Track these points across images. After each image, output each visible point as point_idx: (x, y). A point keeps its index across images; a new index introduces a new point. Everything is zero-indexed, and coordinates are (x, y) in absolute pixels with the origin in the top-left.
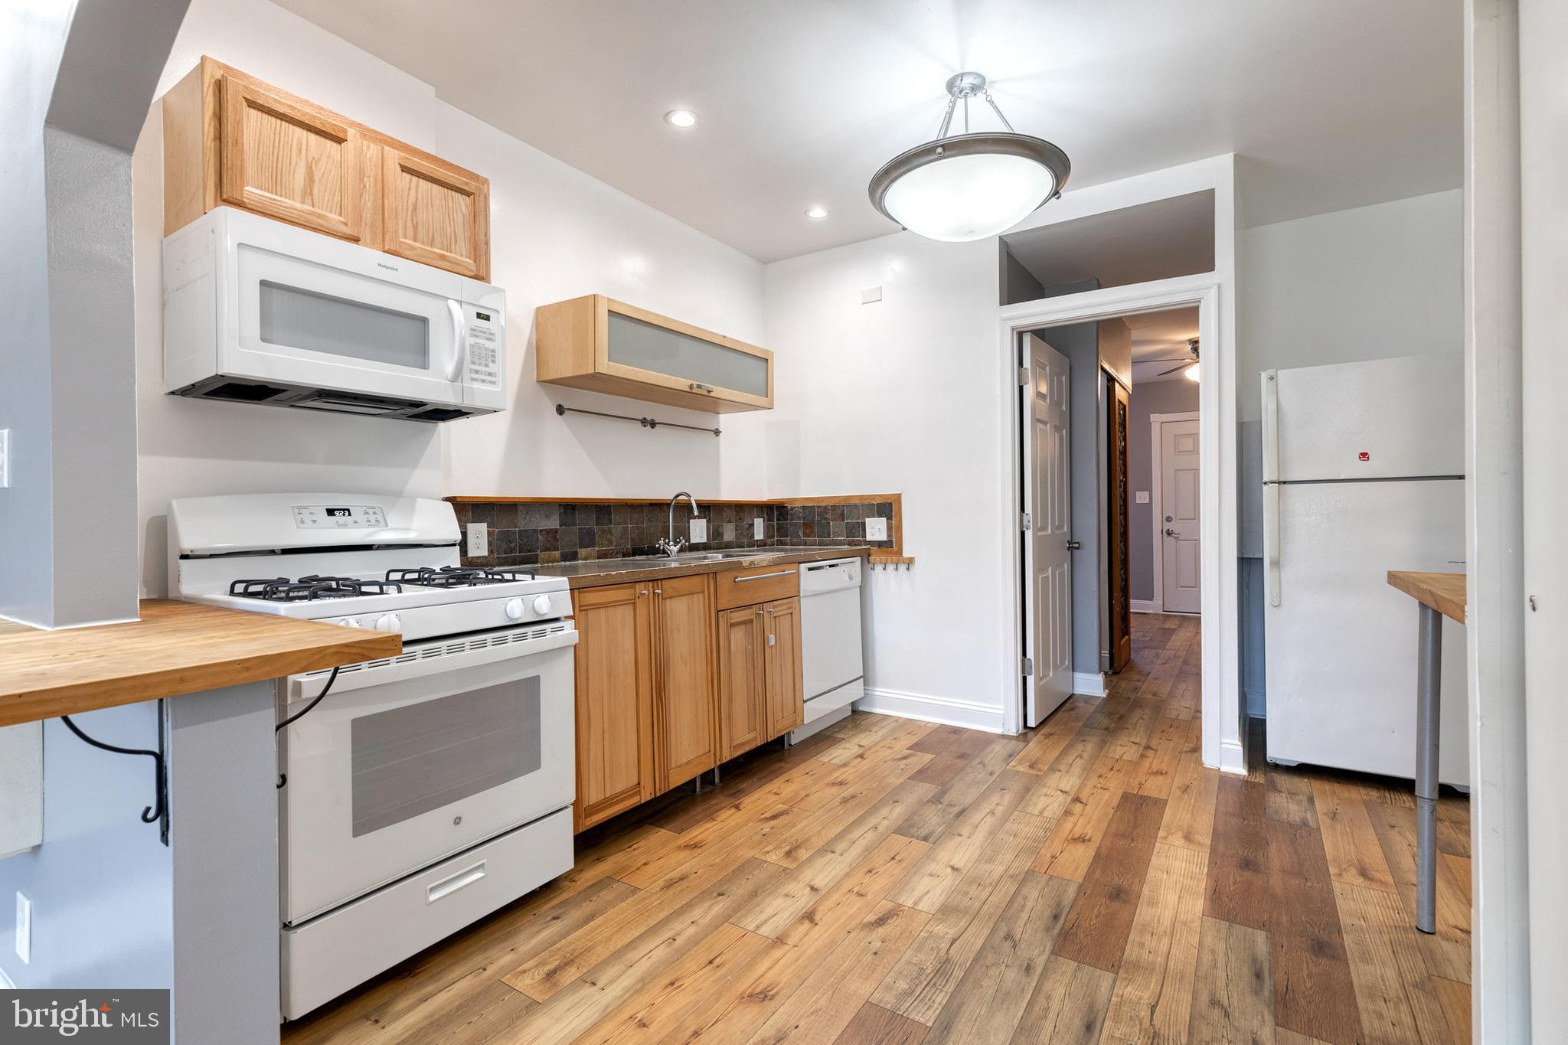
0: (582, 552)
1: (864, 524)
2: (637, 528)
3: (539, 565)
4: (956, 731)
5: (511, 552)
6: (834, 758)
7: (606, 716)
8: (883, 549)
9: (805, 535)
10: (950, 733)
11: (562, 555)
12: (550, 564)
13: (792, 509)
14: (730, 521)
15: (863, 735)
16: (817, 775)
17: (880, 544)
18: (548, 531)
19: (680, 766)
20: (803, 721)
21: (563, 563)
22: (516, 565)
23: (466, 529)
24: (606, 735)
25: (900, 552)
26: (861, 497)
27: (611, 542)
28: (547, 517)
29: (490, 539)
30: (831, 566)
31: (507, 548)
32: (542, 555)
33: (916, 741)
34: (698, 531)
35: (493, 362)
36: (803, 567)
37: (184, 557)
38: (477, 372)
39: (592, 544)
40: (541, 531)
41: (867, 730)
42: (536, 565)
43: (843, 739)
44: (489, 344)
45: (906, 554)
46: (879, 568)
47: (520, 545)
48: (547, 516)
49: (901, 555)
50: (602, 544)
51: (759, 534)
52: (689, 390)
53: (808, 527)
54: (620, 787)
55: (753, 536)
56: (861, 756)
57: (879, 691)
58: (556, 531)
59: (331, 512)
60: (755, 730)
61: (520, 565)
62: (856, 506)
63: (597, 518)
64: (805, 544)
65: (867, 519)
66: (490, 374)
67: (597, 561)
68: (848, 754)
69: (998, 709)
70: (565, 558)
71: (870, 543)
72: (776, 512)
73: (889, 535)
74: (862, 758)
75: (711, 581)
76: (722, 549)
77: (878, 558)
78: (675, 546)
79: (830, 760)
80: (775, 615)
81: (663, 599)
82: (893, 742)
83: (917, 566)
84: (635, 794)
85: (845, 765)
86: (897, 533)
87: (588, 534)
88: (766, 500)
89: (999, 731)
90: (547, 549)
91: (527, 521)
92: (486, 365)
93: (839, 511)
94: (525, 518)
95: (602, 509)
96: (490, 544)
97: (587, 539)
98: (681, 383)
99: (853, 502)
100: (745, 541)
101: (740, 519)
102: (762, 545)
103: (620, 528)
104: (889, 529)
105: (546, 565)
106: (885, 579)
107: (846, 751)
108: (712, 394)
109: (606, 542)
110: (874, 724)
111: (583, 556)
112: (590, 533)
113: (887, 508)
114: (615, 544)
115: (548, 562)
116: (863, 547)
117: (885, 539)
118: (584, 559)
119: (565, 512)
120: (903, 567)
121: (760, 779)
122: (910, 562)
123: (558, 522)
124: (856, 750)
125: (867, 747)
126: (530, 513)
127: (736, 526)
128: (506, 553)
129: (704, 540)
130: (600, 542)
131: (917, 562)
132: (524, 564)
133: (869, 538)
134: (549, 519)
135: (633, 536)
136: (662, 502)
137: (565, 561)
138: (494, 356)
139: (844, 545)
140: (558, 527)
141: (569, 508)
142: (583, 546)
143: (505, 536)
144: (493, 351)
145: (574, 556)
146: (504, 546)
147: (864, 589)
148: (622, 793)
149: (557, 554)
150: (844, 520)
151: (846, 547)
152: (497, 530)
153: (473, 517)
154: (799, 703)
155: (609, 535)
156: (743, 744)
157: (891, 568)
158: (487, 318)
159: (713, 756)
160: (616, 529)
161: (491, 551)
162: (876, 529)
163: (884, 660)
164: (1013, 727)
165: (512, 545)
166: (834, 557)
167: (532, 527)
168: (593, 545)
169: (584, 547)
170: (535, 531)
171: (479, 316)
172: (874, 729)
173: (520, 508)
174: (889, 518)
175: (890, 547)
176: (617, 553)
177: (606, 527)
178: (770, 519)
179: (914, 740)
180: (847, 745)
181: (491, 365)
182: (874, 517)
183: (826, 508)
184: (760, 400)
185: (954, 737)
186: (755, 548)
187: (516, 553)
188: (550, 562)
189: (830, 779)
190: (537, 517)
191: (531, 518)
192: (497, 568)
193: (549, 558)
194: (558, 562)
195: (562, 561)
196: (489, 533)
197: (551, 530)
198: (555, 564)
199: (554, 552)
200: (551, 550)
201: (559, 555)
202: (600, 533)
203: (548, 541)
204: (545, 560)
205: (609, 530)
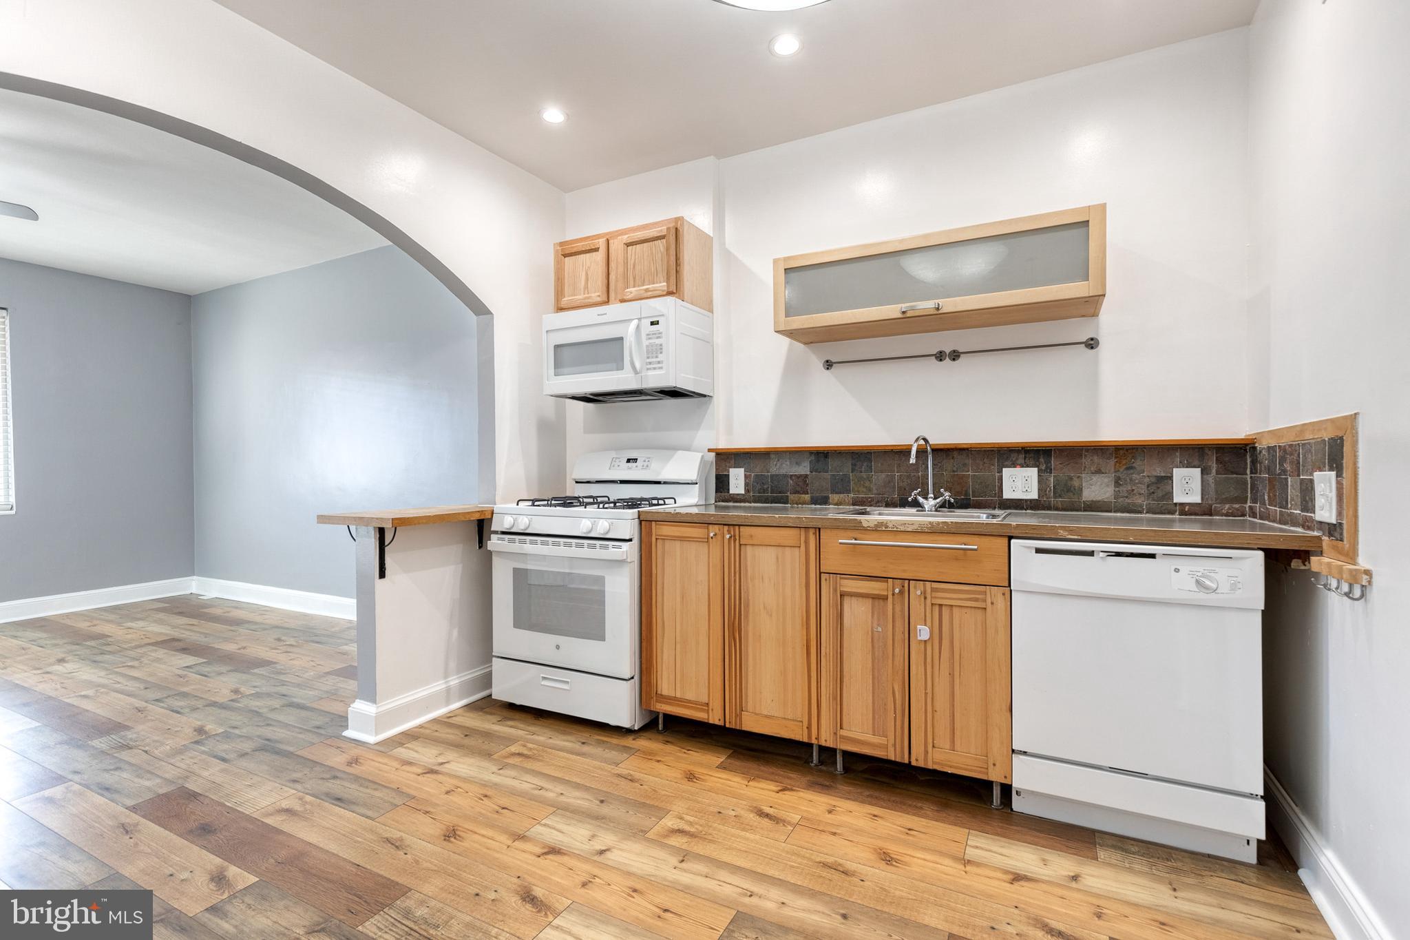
0: (834, 497)
3: (789, 505)
5: (764, 493)
9: (1270, 500)
11: (812, 498)
12: (800, 506)
14: (1099, 472)
18: (799, 477)
21: (813, 506)
22: (769, 503)
23: (729, 472)
27: (870, 490)
29: (747, 481)
31: (763, 489)
32: (792, 497)
34: (1020, 482)
36: (1029, 546)
37: (577, 482)
39: (845, 491)
40: (791, 475)
42: (787, 505)
47: (772, 487)
48: (797, 463)
50: (858, 492)
51: (1186, 495)
53: (1272, 486)
55: (1168, 497)
58: (806, 476)
59: (629, 461)
61: (772, 503)
63: (854, 465)
66: (661, 363)
67: (845, 507)
70: (814, 501)
76: (1079, 511)
78: (936, 499)
87: (842, 481)
90: (797, 492)
91: (777, 467)
94: (776, 465)
95: (861, 457)
96: (746, 485)
97: (841, 486)
100: (1144, 503)
101: (1130, 469)
102: (1196, 511)
103: (883, 476)
105: (796, 506)
109: (865, 490)
111: (835, 502)
112: (845, 480)
115: (797, 504)
118: (834, 504)
119: (818, 461)
123: (809, 469)
126: (781, 460)
127: (1118, 479)
128: (759, 493)
129: (1034, 496)
130: (856, 489)
132: (776, 503)
134: (799, 465)
135: (901, 484)
137: (815, 504)
140: (808, 473)
141: (821, 456)
142: (834, 492)
143: (757, 480)
145: (824, 501)
146: (758, 487)
149: (807, 497)
152: (754, 474)
153: (735, 464)
155: (867, 484)
160: (878, 478)
161: (747, 491)
165: (766, 486)
167: (783, 472)
168: (848, 492)
169: (837, 493)
170: (785, 476)
173: (772, 456)
177: (864, 475)
178: (1229, 470)
187: (769, 494)
188: (800, 504)
190: (788, 463)
191: (782, 464)
192: (753, 504)
193: (799, 500)
194: (808, 504)
195: (812, 504)
196: (746, 477)
197: (801, 476)
198: (804, 506)
199: (803, 496)
200: (801, 494)
201: (809, 498)
202: (856, 480)
203: (798, 485)
204: (795, 502)
205: (868, 478)
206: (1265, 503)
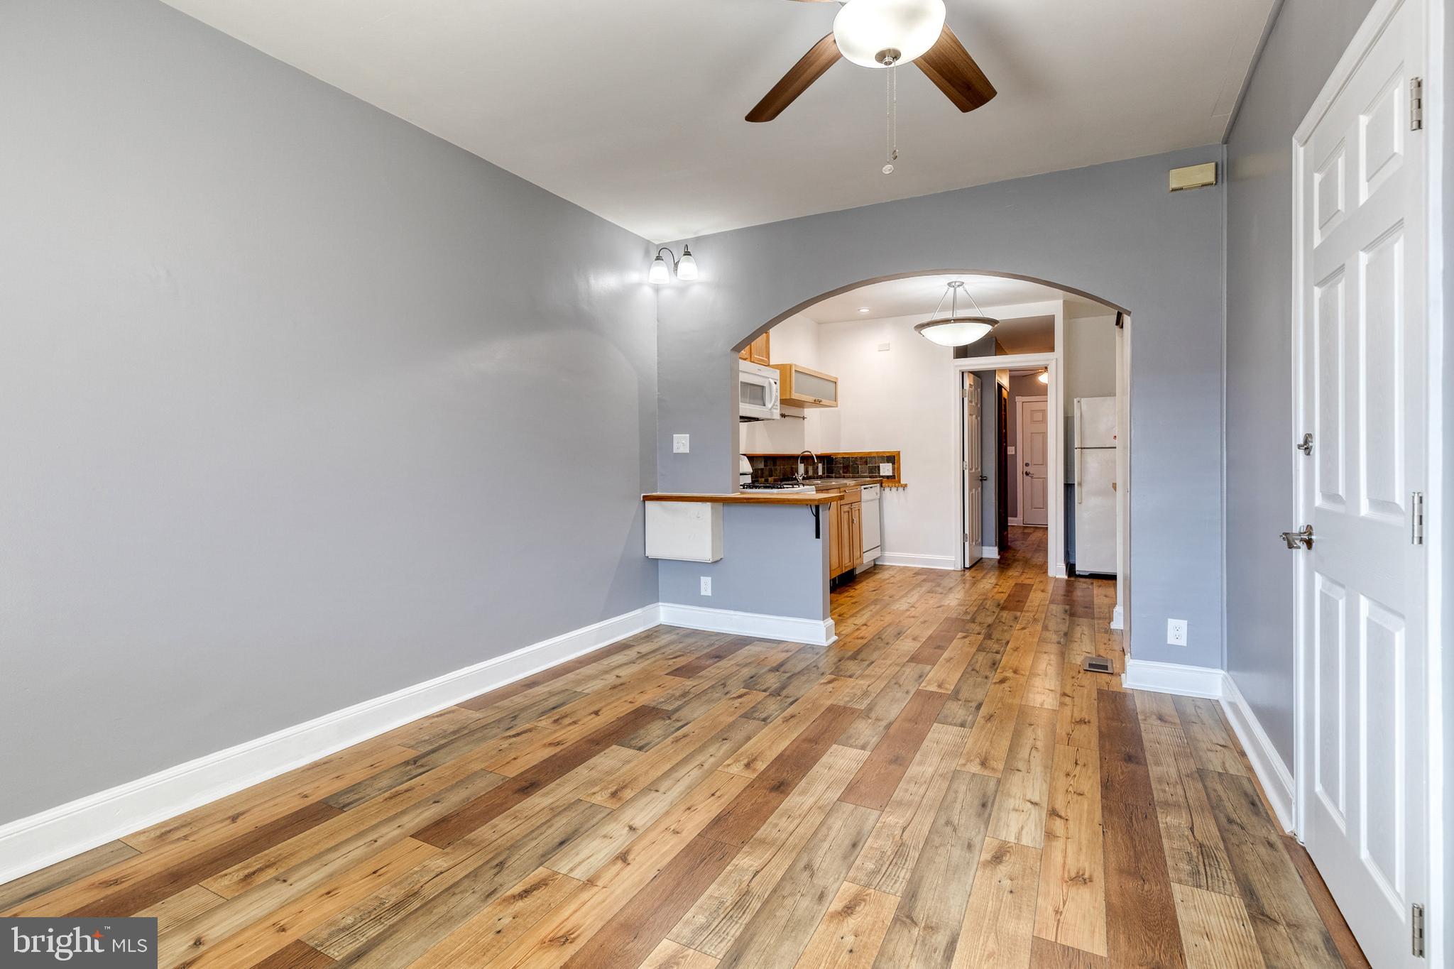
1: (879, 467)
2: (784, 468)
8: (890, 479)
9: (844, 472)
13: (836, 458)
14: (812, 465)
17: (888, 477)
25: (899, 481)
26: (877, 453)
30: (870, 487)
41: (887, 570)
43: (881, 573)
45: (902, 482)
46: (887, 490)
51: (820, 472)
53: (846, 468)
55: (818, 473)
57: (887, 554)
62: (874, 457)
64: (844, 477)
65: (880, 464)
69: (952, 558)
71: (882, 477)
72: (827, 460)
73: (894, 472)
77: (887, 484)
83: (908, 489)
86: (897, 471)
88: (820, 453)
93: (864, 460)
98: (812, 399)
99: (873, 455)
100: (816, 476)
101: (814, 463)
102: (821, 477)
103: (779, 468)
104: (894, 469)
106: (891, 495)
107: (886, 576)
110: (890, 568)
113: (892, 459)
114: (778, 475)
116: (878, 479)
117: (891, 474)
120: (901, 489)
122: (905, 486)
124: (890, 577)
131: (908, 485)
133: (882, 474)
136: (791, 456)
139: (870, 477)
147: (880, 500)
150: (867, 464)
151: (868, 479)
157: (894, 489)
162: (886, 469)
163: (890, 538)
164: (959, 567)
166: (872, 483)
172: (892, 570)
174: (894, 463)
175: (894, 479)
179: (913, 571)
180: (884, 574)
182: (885, 463)
183: (856, 458)
184: (830, 402)
206: (840, 473)
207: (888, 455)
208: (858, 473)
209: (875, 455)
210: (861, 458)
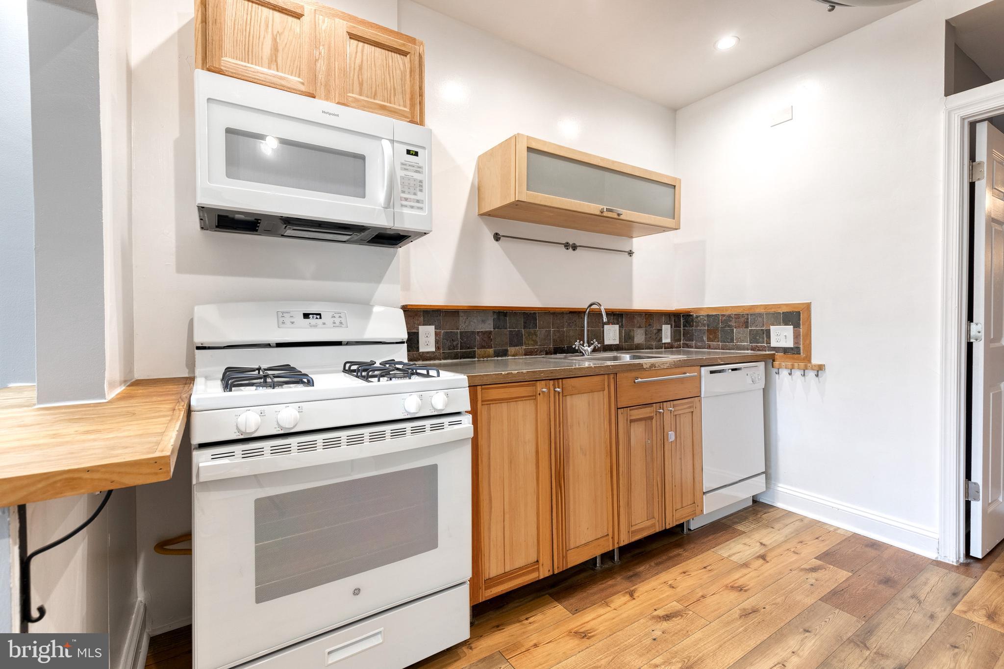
0: (512, 350)
1: (768, 332)
2: (559, 331)
3: (476, 359)
4: (874, 545)
5: (454, 349)
6: (734, 554)
7: (506, 500)
8: (790, 355)
9: (709, 339)
10: (867, 546)
11: (495, 352)
12: (485, 359)
13: (697, 317)
14: (640, 327)
15: (764, 532)
16: (715, 572)
17: (786, 350)
18: (484, 333)
19: (578, 547)
20: (702, 511)
21: (496, 358)
22: (457, 359)
23: (418, 330)
24: (507, 516)
25: (808, 358)
26: (766, 306)
27: (536, 343)
28: (483, 321)
29: (437, 338)
30: (733, 370)
31: (451, 345)
32: (478, 351)
33: (825, 549)
34: (612, 334)
35: (421, 191)
36: (704, 371)
37: (198, 348)
38: (406, 199)
39: (519, 344)
40: (478, 332)
41: (769, 525)
42: (474, 360)
43: (744, 532)
44: (417, 176)
45: (815, 361)
46: (784, 373)
47: (461, 343)
49: (809, 361)
50: (529, 344)
51: (666, 338)
52: (600, 214)
53: (713, 333)
54: (520, 562)
55: (661, 340)
56: (763, 557)
58: (491, 332)
59: (306, 316)
60: (654, 518)
61: (460, 359)
62: (760, 315)
63: (525, 323)
64: (709, 347)
65: (772, 327)
66: (418, 201)
67: (524, 357)
68: (749, 552)
69: (931, 532)
70: (497, 354)
71: (774, 349)
72: (682, 320)
73: (795, 343)
74: (764, 559)
75: (612, 381)
76: (633, 350)
77: (783, 364)
78: (589, 346)
79: (729, 556)
80: (676, 413)
81: (563, 396)
82: (799, 546)
83: (827, 374)
84: (533, 571)
85: (746, 565)
86: (804, 340)
87: (517, 335)
88: (674, 309)
89: (932, 555)
90: (483, 347)
91: (466, 325)
92: (415, 194)
93: (742, 320)
94: (465, 322)
95: (529, 316)
96: (437, 342)
97: (516, 340)
98: (593, 208)
99: (757, 311)
100: (654, 343)
101: (650, 325)
102: (669, 347)
103: (544, 331)
104: (796, 336)
105: (482, 359)
107: (747, 548)
108: (622, 217)
109: (533, 343)
110: (777, 520)
111: (512, 353)
112: (519, 335)
113: (794, 318)
114: (539, 344)
115: (483, 357)
116: (767, 352)
117: (792, 346)
118: (513, 356)
119: (499, 319)
120: (811, 374)
121: (657, 564)
122: (820, 368)
123: (492, 326)
124: (757, 549)
125: (770, 547)
126: (469, 318)
127: (646, 331)
128: (449, 350)
129: (617, 342)
130: (527, 342)
131: (827, 368)
132: (464, 358)
133: (774, 344)
134: (484, 323)
135: (554, 337)
136: (579, 310)
137: (498, 356)
138: (421, 186)
139: (748, 350)
140: (492, 330)
141: (501, 314)
142: (512, 345)
143: (449, 336)
144: (421, 182)
145: (505, 353)
146: (448, 343)
147: (767, 392)
148: (521, 569)
149: (491, 351)
150: (747, 327)
151: (749, 351)
152: (443, 331)
153: (424, 321)
154: (698, 494)
155: (534, 337)
156: (642, 529)
157: (797, 373)
158: (416, 154)
159: (611, 539)
160: (541, 333)
161: (437, 348)
162: (782, 336)
164: (953, 554)
165: (455, 343)
166: (737, 361)
167: (471, 329)
168: (521, 345)
169: (515, 346)
170: (473, 333)
171: (409, 152)
172: (777, 526)
173: (461, 314)
174: (796, 326)
175: (798, 353)
176: (541, 351)
177: (532, 330)
178: (677, 325)
179: (823, 548)
180: (747, 540)
181: (419, 193)
182: (779, 324)
183: (729, 316)
184: (668, 222)
185: (872, 553)
186: (663, 350)
187: (457, 349)
188: (486, 357)
189: (728, 580)
190: (475, 321)
191: (470, 322)
192: (443, 361)
193: (484, 354)
194: (492, 357)
195: (495, 357)
196: (436, 334)
197: (486, 332)
198: (489, 359)
199: (488, 350)
200: (486, 348)
201: (493, 352)
202: (527, 335)
203: (484, 341)
204: (481, 356)
205: (535, 333)
206: (703, 341)
207: (785, 310)
208: (732, 340)
209: (762, 311)
210: (738, 316)
